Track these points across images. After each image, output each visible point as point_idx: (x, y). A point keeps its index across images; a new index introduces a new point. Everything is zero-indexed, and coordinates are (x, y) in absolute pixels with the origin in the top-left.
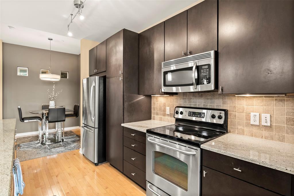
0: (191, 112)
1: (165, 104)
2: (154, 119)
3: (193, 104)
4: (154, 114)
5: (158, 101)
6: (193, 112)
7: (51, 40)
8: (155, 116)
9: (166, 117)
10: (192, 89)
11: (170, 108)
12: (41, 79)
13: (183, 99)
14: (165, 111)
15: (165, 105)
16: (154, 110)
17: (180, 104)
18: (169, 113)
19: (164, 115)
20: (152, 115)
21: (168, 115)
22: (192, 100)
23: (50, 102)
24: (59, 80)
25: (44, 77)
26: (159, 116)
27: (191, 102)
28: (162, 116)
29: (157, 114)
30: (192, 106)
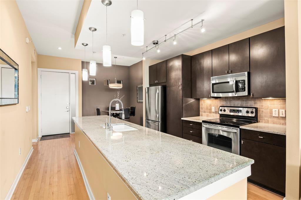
0: (231, 110)
1: (211, 104)
2: (202, 116)
3: (233, 104)
4: (202, 112)
5: (205, 103)
6: (233, 110)
7: (116, 58)
8: (203, 113)
9: (212, 114)
11: (215, 108)
12: (110, 87)
13: (225, 101)
14: (211, 109)
15: (211, 106)
16: (202, 109)
17: (223, 105)
18: (214, 111)
19: (211, 112)
20: (200, 113)
21: (213, 112)
22: (232, 102)
26: (206, 113)
27: (231, 103)
28: (209, 114)
29: (205, 112)
30: (232, 106)
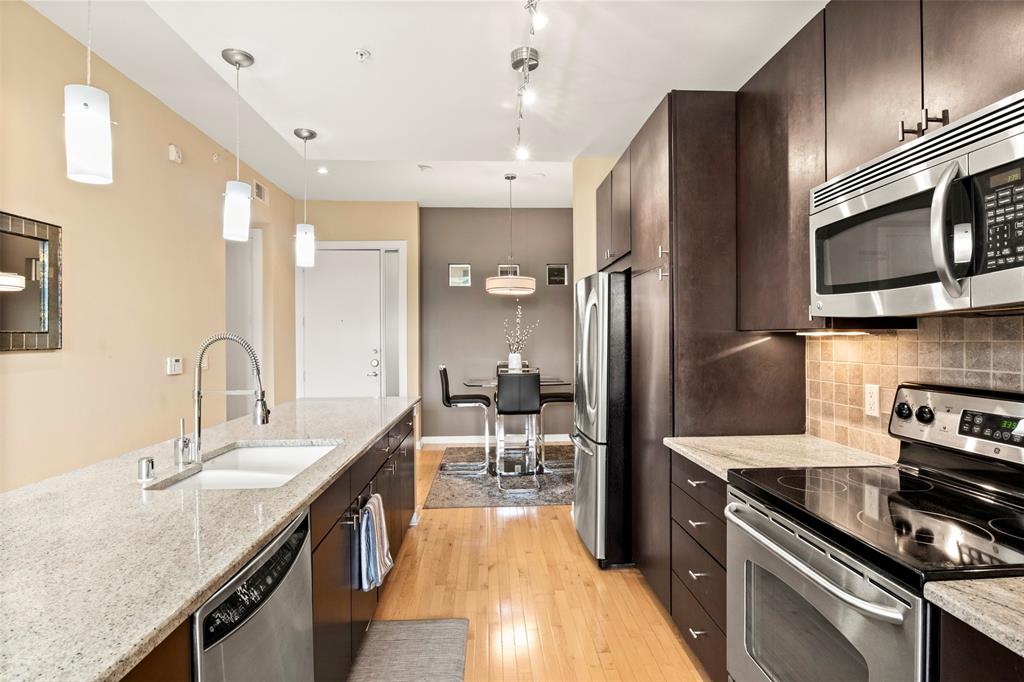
0: (974, 415)
1: (859, 369)
2: (815, 433)
3: (998, 373)
4: (815, 412)
5: (829, 357)
6: (983, 414)
7: (513, 178)
8: (820, 419)
9: (867, 430)
10: (938, 298)
11: (880, 390)
12: (491, 292)
13: (945, 347)
14: (858, 399)
15: (858, 376)
16: (817, 394)
17: (930, 373)
18: (876, 413)
19: (858, 418)
20: (809, 417)
21: (872, 419)
22: (991, 355)
23: (512, 356)
24: (531, 292)
25: (497, 286)
26: (836, 422)
27: (987, 365)
28: (847, 424)
29: (828, 413)
30: (992, 384)
